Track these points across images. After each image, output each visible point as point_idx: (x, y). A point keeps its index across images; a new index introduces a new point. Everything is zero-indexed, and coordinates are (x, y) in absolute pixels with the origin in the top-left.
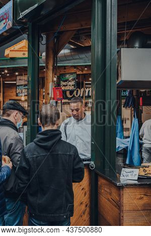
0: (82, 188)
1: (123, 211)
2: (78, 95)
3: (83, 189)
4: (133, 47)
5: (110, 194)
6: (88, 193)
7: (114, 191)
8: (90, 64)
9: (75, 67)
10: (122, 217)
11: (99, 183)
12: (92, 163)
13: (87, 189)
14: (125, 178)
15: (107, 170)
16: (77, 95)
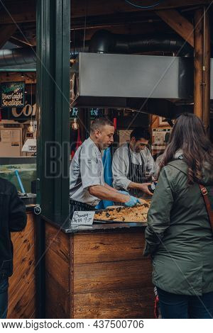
0: (23, 239)
1: (73, 264)
2: (29, 113)
3: (25, 241)
4: (96, 51)
5: (59, 245)
6: (32, 247)
7: (63, 240)
8: (35, 70)
9: (22, 73)
10: (73, 272)
11: (47, 232)
12: (38, 206)
13: (31, 241)
14: (78, 223)
15: (58, 214)
16: (27, 113)
